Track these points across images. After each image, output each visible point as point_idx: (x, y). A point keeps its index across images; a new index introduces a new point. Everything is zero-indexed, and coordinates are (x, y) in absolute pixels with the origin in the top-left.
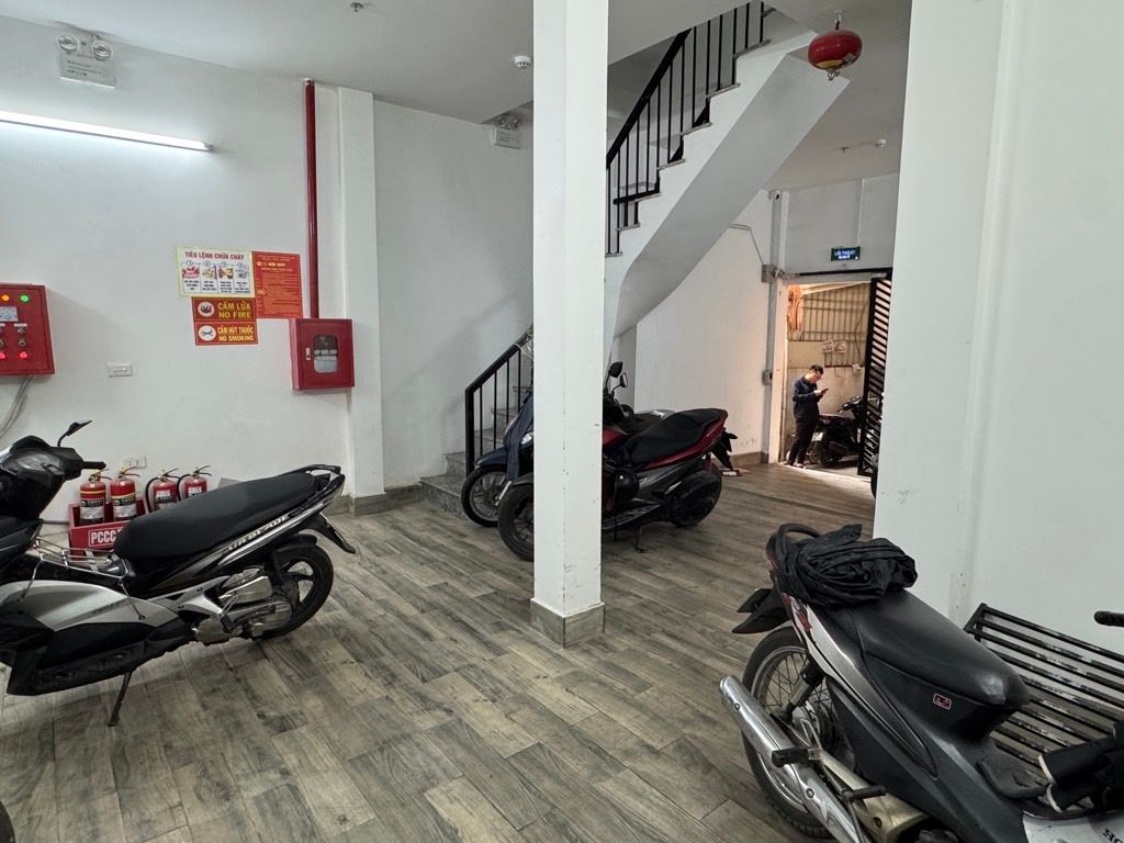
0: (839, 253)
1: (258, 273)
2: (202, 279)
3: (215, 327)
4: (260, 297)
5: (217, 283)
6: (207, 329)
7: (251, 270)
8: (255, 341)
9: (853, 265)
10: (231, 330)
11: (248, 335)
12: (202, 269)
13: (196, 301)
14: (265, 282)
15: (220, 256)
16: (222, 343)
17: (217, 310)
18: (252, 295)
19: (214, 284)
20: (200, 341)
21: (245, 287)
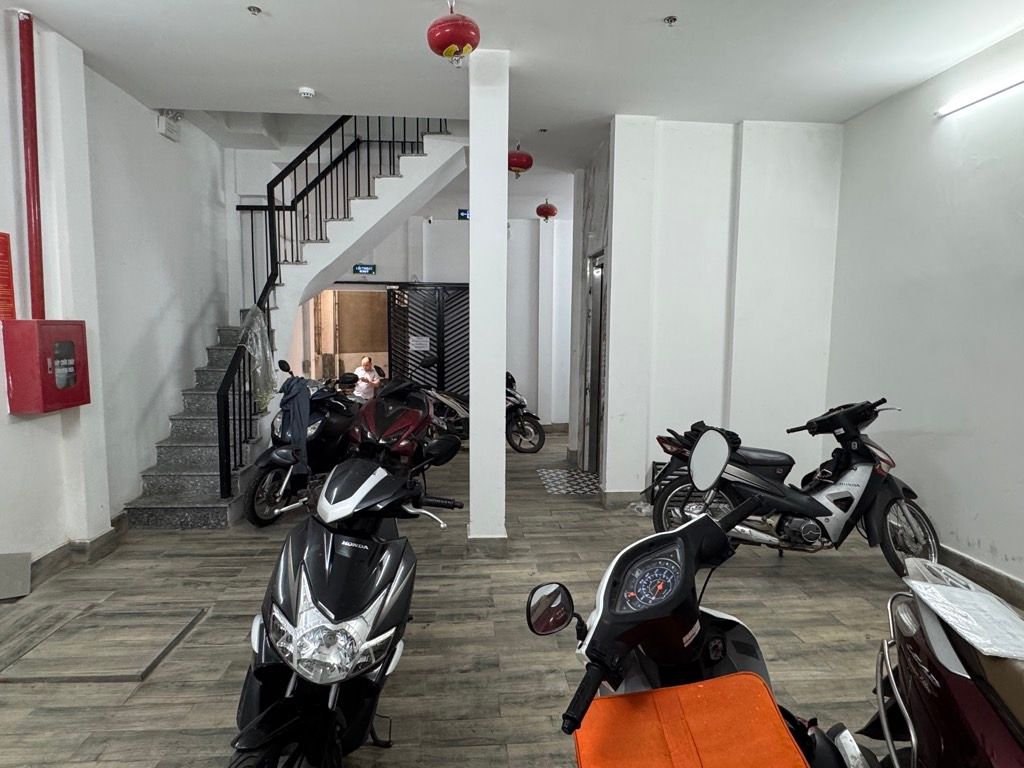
0: (359, 268)
9: (371, 278)
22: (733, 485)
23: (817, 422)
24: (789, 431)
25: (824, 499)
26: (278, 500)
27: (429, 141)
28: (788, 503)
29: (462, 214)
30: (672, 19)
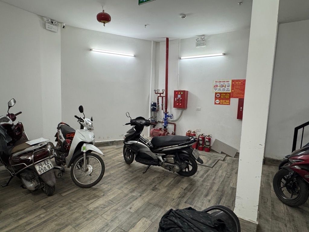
1: (233, 85)
2: (218, 88)
3: (220, 100)
4: (232, 92)
5: (222, 89)
6: (217, 100)
7: (231, 85)
8: (229, 104)
10: (223, 101)
11: (228, 102)
12: (219, 85)
13: (216, 93)
14: (234, 88)
15: (223, 82)
16: (221, 104)
17: (221, 96)
18: (230, 92)
19: (221, 89)
20: (215, 103)
21: (229, 89)
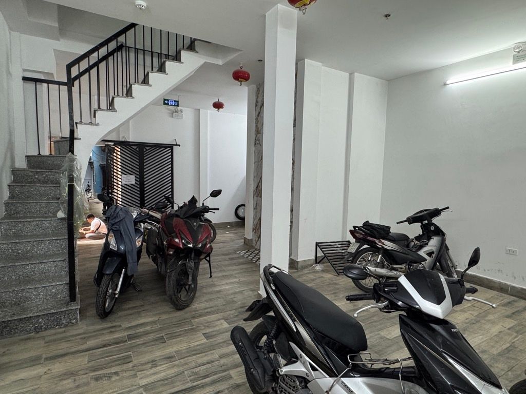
22: (390, 251)
23: (412, 218)
24: (397, 223)
25: (422, 253)
26: (117, 296)
27: (184, 55)
28: (411, 257)
29: (166, 102)
30: (387, 16)
